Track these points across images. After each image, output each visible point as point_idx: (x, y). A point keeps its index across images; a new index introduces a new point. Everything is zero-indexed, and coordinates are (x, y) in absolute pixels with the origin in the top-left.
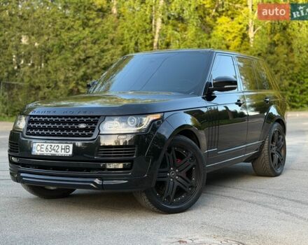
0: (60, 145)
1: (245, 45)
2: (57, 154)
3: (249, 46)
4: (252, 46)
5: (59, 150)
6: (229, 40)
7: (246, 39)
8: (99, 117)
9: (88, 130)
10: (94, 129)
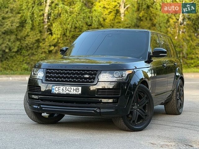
0: (72, 87)
1: (118, 19)
2: (70, 93)
3: (120, 20)
4: (122, 20)
5: (72, 90)
6: (106, 14)
7: (118, 14)
8: (97, 71)
9: (91, 78)
10: (95, 78)
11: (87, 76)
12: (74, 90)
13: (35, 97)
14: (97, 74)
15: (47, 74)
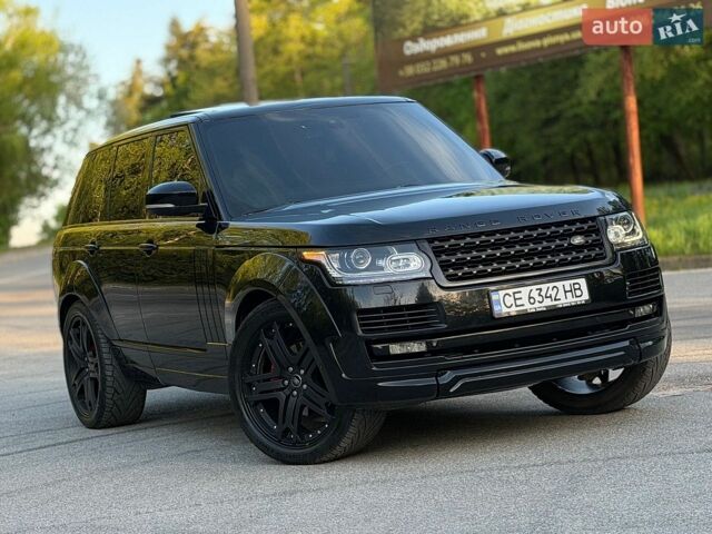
0: (559, 285)
2: (559, 304)
9: (591, 245)
10: (602, 244)
11: (578, 240)
12: (566, 292)
13: (416, 347)
14: (598, 230)
15: (436, 256)
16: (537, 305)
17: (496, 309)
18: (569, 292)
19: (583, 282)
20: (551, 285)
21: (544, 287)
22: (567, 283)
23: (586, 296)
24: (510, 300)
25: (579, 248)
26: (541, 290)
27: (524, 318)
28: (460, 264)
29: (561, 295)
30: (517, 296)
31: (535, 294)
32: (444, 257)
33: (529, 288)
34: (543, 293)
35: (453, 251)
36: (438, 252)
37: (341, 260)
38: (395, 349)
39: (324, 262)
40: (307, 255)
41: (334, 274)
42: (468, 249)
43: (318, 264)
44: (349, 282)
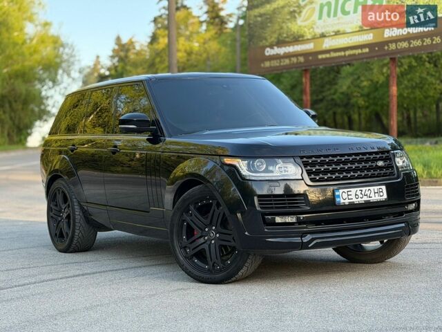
9: (388, 167)
10: (393, 167)
11: (380, 163)
13: (289, 219)
14: (391, 159)
15: (305, 167)
16: (359, 199)
17: (337, 200)
18: (376, 193)
19: (384, 188)
20: (368, 188)
21: (364, 189)
22: (376, 188)
23: (385, 196)
24: (345, 196)
25: (381, 168)
26: (362, 191)
27: (352, 207)
28: (317, 173)
29: (372, 195)
30: (349, 193)
31: (359, 193)
32: (309, 168)
33: (356, 189)
34: (363, 193)
35: (313, 164)
36: (306, 164)
37: (248, 165)
38: (278, 220)
39: (238, 165)
40: (228, 161)
41: (244, 173)
42: (322, 164)
43: (234, 166)
44: (253, 178)
